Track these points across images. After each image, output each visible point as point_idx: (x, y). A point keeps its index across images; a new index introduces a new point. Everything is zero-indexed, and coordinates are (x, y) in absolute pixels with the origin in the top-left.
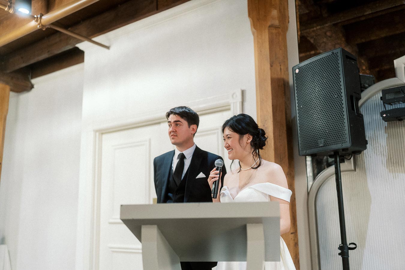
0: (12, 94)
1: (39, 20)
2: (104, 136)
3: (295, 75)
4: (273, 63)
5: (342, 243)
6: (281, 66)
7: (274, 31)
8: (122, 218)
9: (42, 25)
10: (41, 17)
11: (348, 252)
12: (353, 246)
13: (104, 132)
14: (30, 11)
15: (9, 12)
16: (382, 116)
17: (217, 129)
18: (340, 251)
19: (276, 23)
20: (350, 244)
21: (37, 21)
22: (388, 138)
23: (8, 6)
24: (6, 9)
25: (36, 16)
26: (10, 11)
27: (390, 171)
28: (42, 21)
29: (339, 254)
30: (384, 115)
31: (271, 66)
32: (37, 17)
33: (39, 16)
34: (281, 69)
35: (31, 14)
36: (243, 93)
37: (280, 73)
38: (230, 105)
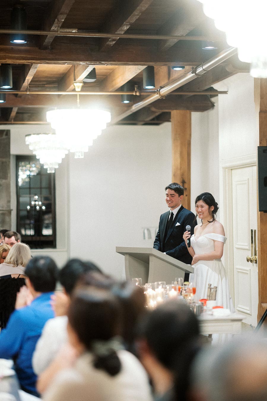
1: (159, 93)
2: (233, 171)
7: (264, 115)
8: (117, 251)
9: (161, 96)
10: (160, 90)
13: (232, 168)
15: (137, 95)
21: (157, 94)
23: (135, 91)
24: (134, 94)
32: (157, 91)
33: (159, 90)
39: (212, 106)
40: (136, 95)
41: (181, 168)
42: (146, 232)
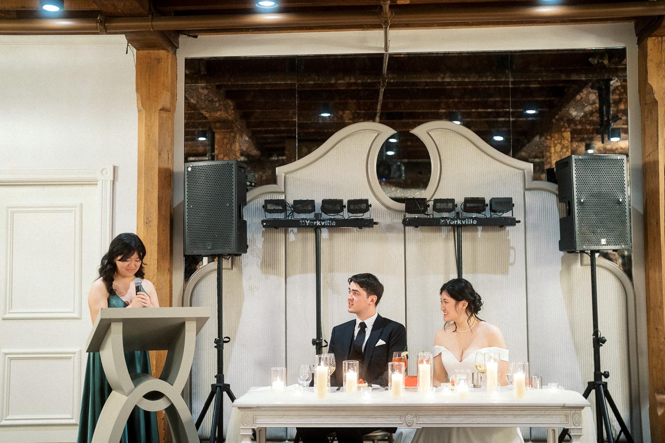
3: (186, 173)
4: (161, 152)
5: (219, 337)
6: (168, 154)
7: (164, 114)
11: (223, 345)
12: (227, 340)
16: (262, 224)
17: (76, 207)
18: (216, 345)
19: (168, 105)
20: (225, 338)
22: (264, 242)
27: (263, 273)
29: (215, 347)
30: (265, 224)
31: (160, 155)
34: (169, 158)
36: (114, 168)
37: (167, 163)
38: (97, 181)
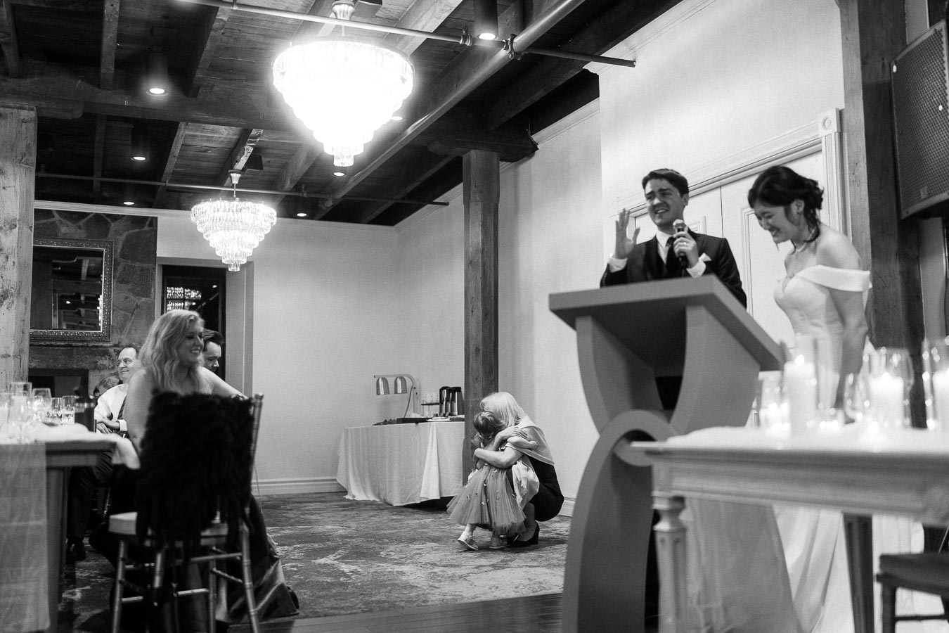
0: (503, 165)
1: (510, 46)
4: (867, 57)
6: (883, 59)
8: (552, 308)
9: (515, 53)
10: (512, 40)
14: (497, 35)
15: (466, 45)
21: (507, 48)
23: (463, 36)
24: (461, 42)
25: (504, 41)
26: (466, 43)
28: (514, 45)
31: (864, 63)
32: (507, 41)
33: (509, 39)
34: (883, 65)
35: (497, 39)
36: (841, 115)
37: (881, 74)
38: (821, 140)
39: (534, 148)
40: (464, 45)
41: (483, 250)
42: (381, 382)
